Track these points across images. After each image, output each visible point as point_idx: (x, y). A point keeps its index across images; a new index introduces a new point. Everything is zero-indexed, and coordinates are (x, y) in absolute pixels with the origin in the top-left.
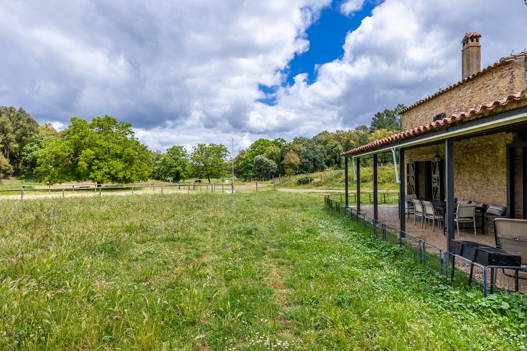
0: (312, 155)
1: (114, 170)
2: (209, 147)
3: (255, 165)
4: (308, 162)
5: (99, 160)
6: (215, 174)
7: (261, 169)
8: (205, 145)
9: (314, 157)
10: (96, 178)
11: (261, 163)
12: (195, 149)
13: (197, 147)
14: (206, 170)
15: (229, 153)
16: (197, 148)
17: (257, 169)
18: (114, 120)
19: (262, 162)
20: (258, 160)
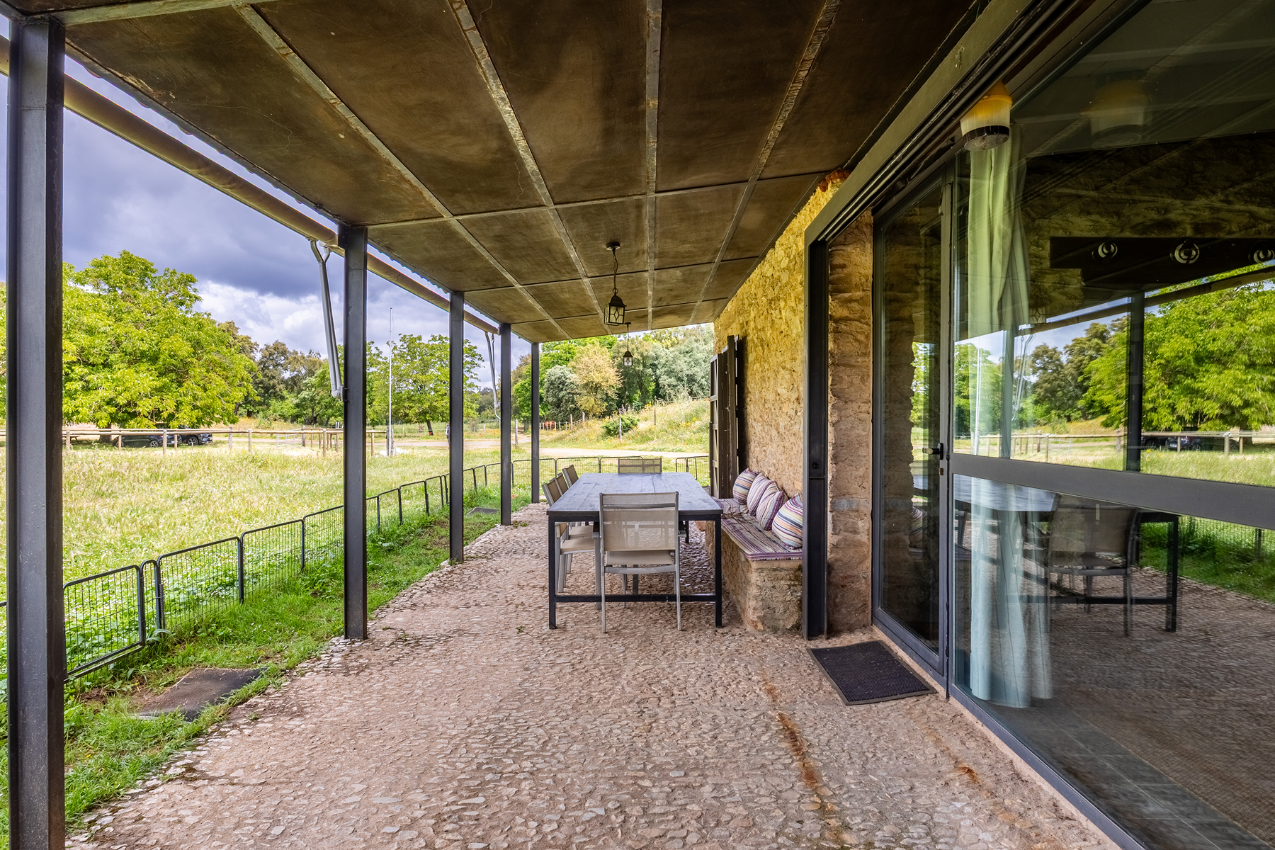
0: (685, 367)
1: (126, 395)
2: (431, 343)
3: (548, 391)
4: (674, 383)
5: (87, 364)
6: (443, 412)
7: (560, 400)
8: (420, 338)
9: (690, 373)
10: (78, 412)
11: (561, 386)
12: (395, 348)
13: (399, 344)
14: (420, 401)
15: (480, 359)
16: (399, 346)
17: (550, 399)
18: (143, 264)
19: (563, 383)
20: (553, 378)
